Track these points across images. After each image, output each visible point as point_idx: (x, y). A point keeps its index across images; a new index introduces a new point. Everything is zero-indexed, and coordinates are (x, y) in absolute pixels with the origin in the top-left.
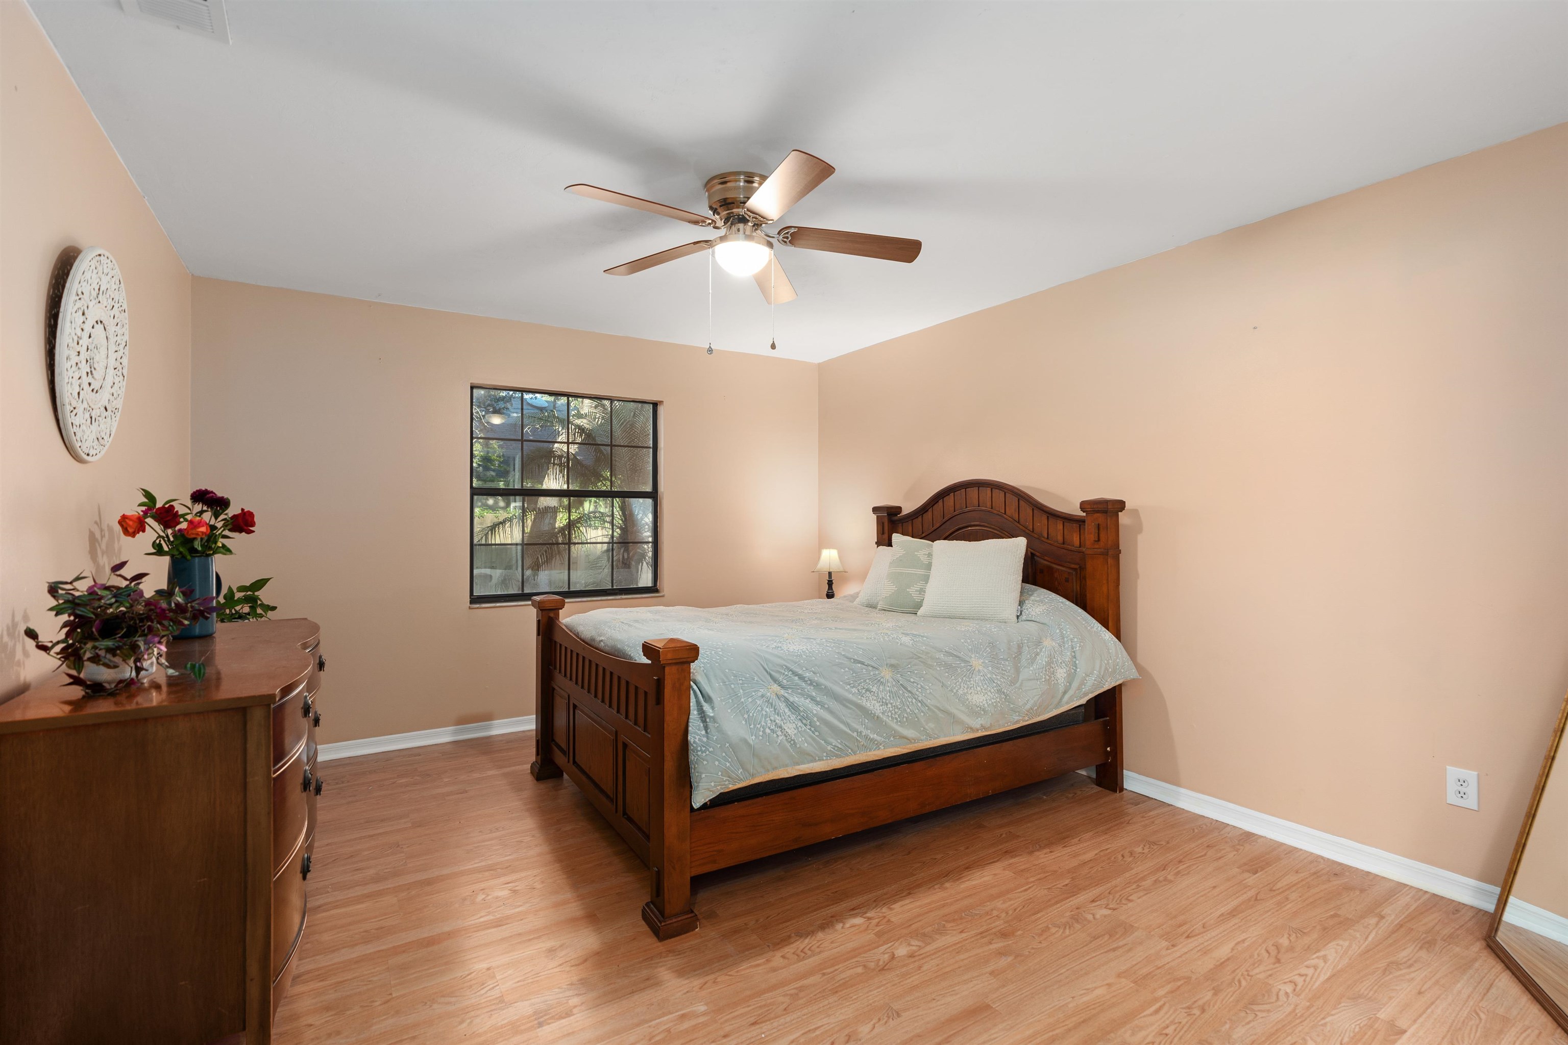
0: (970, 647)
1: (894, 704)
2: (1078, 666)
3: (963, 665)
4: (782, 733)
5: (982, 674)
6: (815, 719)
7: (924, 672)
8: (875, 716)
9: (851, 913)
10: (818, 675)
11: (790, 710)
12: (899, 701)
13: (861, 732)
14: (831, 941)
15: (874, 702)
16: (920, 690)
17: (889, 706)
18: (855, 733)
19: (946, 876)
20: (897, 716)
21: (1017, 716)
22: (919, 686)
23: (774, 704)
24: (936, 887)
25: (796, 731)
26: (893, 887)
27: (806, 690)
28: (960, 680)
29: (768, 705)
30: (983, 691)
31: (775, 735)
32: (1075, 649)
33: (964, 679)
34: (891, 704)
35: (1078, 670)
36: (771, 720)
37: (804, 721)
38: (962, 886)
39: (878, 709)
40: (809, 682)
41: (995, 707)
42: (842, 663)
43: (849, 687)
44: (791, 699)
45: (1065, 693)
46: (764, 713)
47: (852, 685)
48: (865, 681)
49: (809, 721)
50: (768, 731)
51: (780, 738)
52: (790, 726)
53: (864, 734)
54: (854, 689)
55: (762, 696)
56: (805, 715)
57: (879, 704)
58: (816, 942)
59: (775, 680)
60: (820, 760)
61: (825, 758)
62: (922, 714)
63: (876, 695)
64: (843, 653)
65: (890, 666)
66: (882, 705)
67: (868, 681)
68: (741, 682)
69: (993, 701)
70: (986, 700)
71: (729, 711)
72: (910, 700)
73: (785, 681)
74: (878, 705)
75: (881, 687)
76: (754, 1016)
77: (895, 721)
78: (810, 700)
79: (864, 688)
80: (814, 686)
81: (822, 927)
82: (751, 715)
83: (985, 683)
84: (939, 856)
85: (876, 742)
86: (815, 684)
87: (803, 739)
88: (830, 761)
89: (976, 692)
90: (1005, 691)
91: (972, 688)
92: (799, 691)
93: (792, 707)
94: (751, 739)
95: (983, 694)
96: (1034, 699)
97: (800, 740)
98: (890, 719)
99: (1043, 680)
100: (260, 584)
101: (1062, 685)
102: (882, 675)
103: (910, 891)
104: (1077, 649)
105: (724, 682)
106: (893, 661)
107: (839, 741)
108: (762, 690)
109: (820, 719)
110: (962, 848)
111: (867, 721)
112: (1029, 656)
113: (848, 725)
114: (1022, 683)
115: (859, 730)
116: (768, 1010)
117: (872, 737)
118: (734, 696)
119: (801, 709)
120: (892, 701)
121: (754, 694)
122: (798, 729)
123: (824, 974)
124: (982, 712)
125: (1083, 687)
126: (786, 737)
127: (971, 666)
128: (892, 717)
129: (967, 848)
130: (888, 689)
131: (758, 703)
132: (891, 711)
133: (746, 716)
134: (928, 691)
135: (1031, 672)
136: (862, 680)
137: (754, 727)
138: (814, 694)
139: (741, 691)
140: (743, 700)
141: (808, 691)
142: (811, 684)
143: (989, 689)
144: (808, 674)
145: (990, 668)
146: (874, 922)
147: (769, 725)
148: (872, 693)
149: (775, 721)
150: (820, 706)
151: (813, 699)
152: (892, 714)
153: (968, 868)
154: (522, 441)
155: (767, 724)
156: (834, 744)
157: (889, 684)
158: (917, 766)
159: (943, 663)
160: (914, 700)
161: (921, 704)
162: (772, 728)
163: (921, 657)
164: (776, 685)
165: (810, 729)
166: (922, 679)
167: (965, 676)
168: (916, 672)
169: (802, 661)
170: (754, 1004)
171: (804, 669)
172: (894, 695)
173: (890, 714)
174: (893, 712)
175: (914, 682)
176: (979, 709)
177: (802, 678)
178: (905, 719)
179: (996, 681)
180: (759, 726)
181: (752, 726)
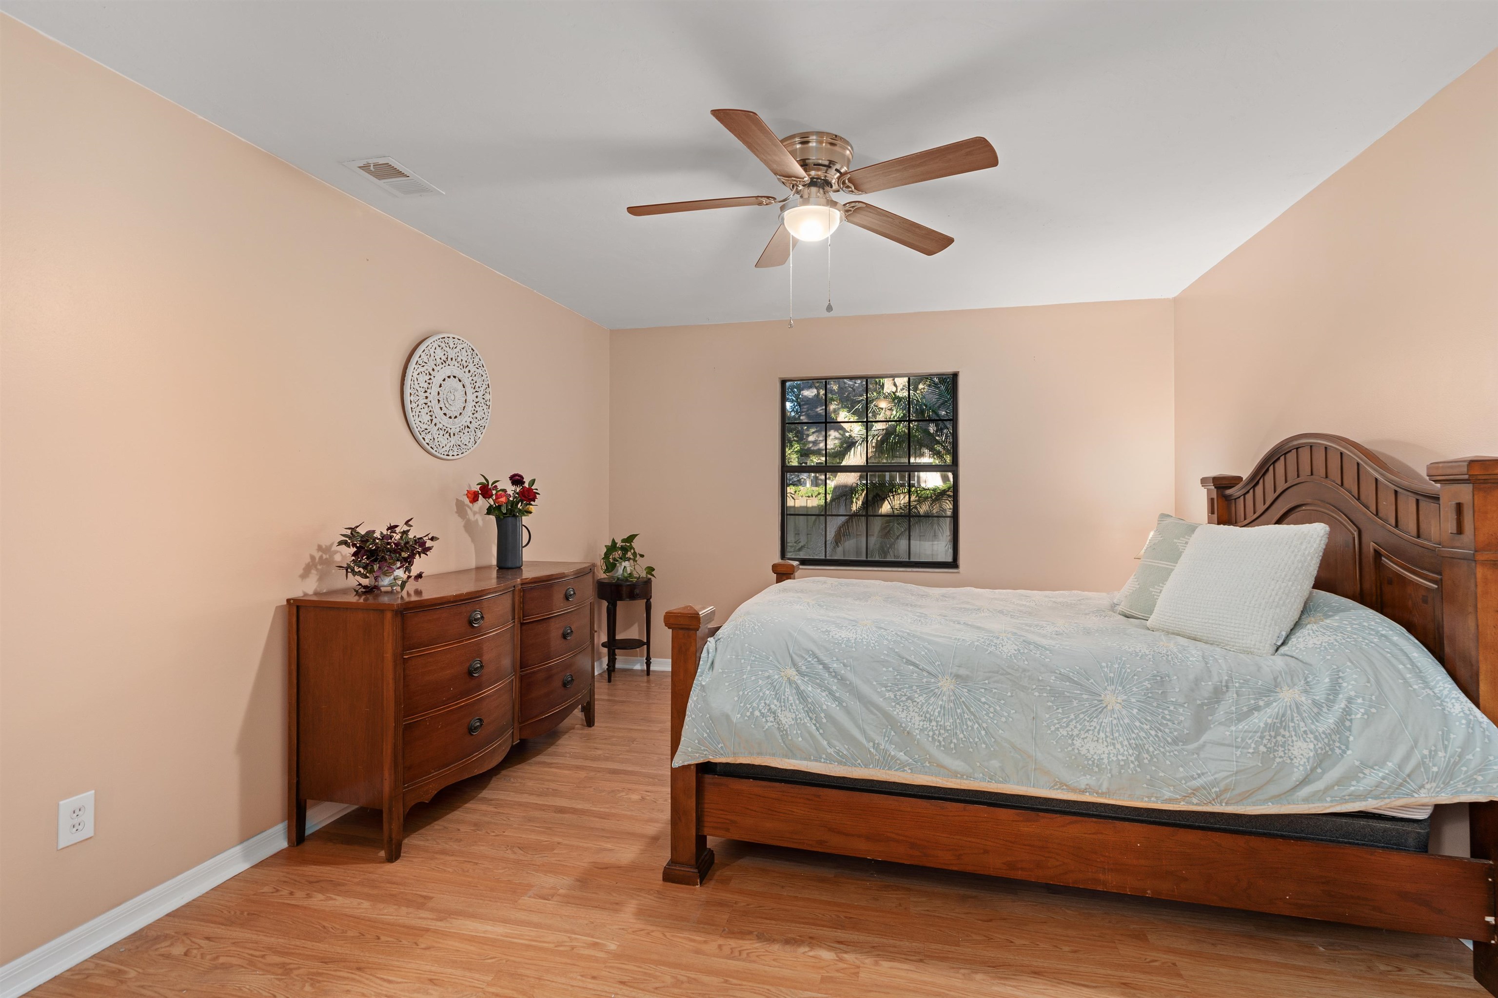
0: (1112, 675)
1: (942, 723)
2: (1350, 746)
3: (1085, 697)
4: (775, 719)
5: (1115, 716)
6: (822, 715)
7: (1009, 694)
8: (905, 729)
9: (832, 945)
10: (849, 668)
11: (798, 699)
12: (951, 721)
13: (878, 744)
14: (775, 957)
15: (913, 714)
16: (991, 715)
17: (934, 723)
18: (871, 744)
19: (994, 967)
20: (941, 739)
21: (1170, 792)
22: (992, 710)
23: (777, 688)
24: (962, 971)
25: (793, 722)
26: (914, 944)
27: (826, 682)
28: (1072, 716)
29: (770, 688)
30: (1108, 740)
31: (764, 720)
32: (1353, 716)
33: (1082, 716)
34: (937, 722)
35: (1349, 752)
36: (765, 703)
37: (811, 715)
38: (995, 988)
39: (917, 723)
40: (833, 674)
41: (1122, 767)
42: (887, 661)
43: (884, 689)
44: (802, 688)
45: (1304, 782)
46: (761, 694)
47: (889, 688)
48: (911, 687)
49: (815, 715)
50: (757, 713)
51: (769, 724)
52: (789, 715)
53: (882, 747)
54: (890, 693)
55: (768, 677)
56: (812, 707)
57: (920, 718)
58: (763, 950)
59: (794, 664)
60: (816, 760)
61: (823, 760)
62: (984, 746)
63: (919, 706)
64: (896, 650)
65: (955, 676)
66: (924, 721)
67: (914, 688)
68: (753, 658)
69: (1120, 757)
70: (1109, 754)
71: (727, 684)
72: (969, 723)
73: (804, 668)
74: (918, 718)
75: (932, 699)
76: (631, 977)
77: (937, 743)
78: (827, 693)
79: (905, 695)
80: (838, 679)
81: (787, 942)
82: (746, 693)
83: (1118, 731)
84: (1018, 942)
85: (898, 762)
86: (839, 677)
87: (799, 732)
88: (831, 766)
89: (1095, 739)
90: (1151, 749)
91: (1091, 732)
92: (818, 681)
93: (802, 696)
94: (736, 717)
95: (1105, 744)
96: (1217, 776)
97: (795, 732)
98: (930, 739)
99: (1251, 751)
100: (631, 538)
101: (1301, 768)
102: (940, 684)
103: (922, 958)
104: (1359, 716)
105: (737, 656)
106: (963, 672)
107: (847, 747)
108: (771, 671)
109: (829, 716)
110: (1067, 949)
111: (893, 733)
112: (1233, 708)
113: (864, 732)
114: (1203, 746)
115: (877, 742)
116: (647, 980)
117: (893, 753)
118: (739, 671)
119: (810, 701)
120: (939, 719)
121: (760, 673)
122: (796, 720)
123: (726, 982)
124: (1096, 769)
125: (1354, 783)
126: (779, 725)
127: (1102, 701)
128: (933, 738)
129: (1075, 952)
130: (941, 703)
131: (760, 683)
132: (933, 731)
133: (741, 693)
134: (1004, 719)
135: (1228, 733)
136: (907, 686)
137: (744, 706)
138: (834, 688)
139: (749, 668)
140: (745, 677)
141: (828, 683)
142: (835, 677)
143: (1121, 739)
144: (835, 665)
145: (1135, 711)
146: (841, 965)
147: (761, 707)
148: (914, 703)
149: (769, 705)
150: (837, 703)
151: (831, 693)
152: (934, 734)
153: (1037, 973)
154: (826, 423)
155: (759, 706)
156: (837, 748)
157: (944, 698)
158: (1004, 814)
159: (1048, 688)
160: (976, 726)
161: (986, 732)
162: (763, 711)
163: (1009, 674)
164: (794, 669)
165: (815, 725)
166: (1003, 702)
167: (1083, 713)
168: (994, 691)
169: (837, 650)
170: (645, 969)
171: (835, 659)
172: (946, 712)
173: (931, 733)
174: (937, 732)
175: (984, 703)
176: (1090, 762)
177: (826, 667)
178: (952, 746)
179: (1136, 731)
180: (749, 706)
181: (742, 705)
